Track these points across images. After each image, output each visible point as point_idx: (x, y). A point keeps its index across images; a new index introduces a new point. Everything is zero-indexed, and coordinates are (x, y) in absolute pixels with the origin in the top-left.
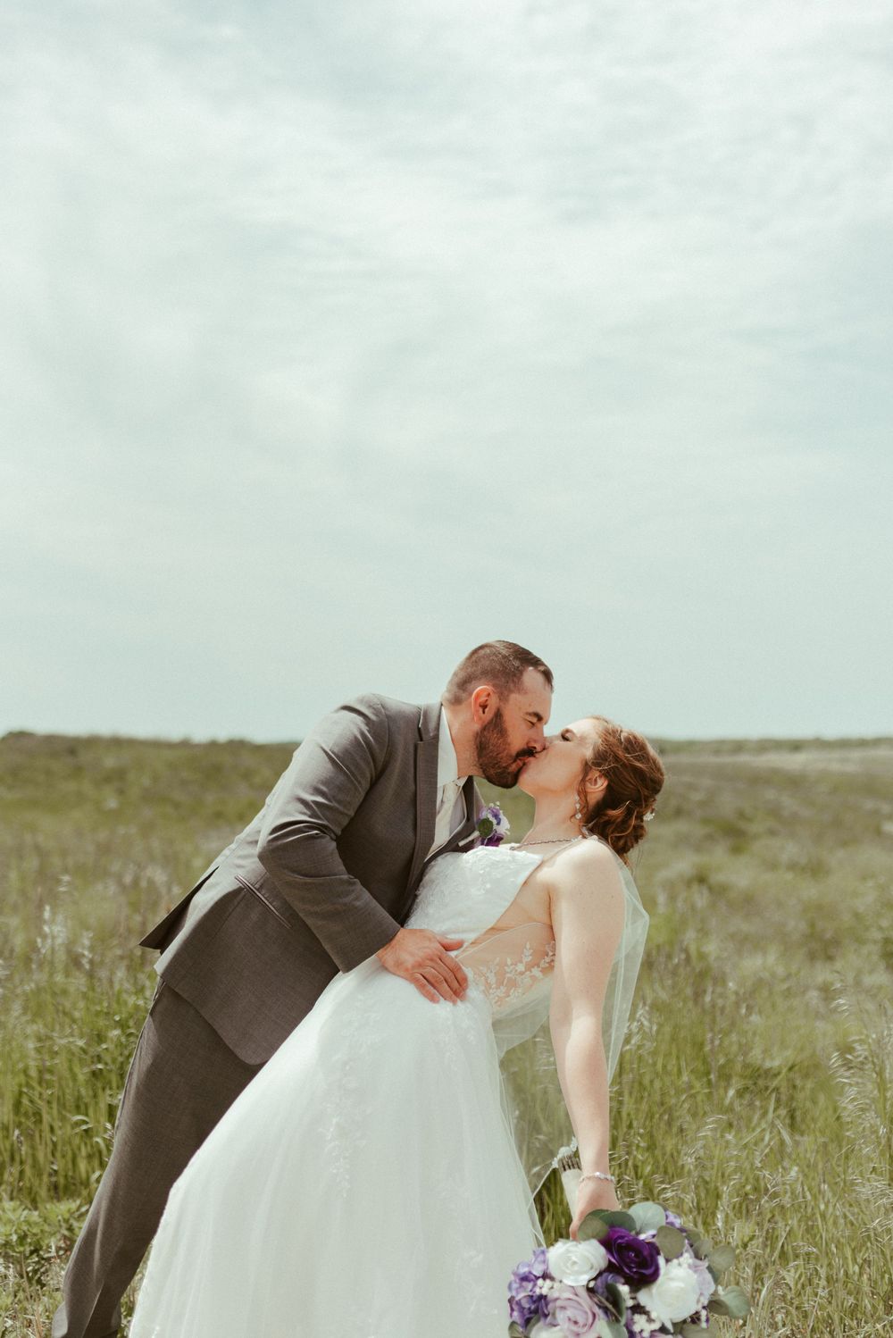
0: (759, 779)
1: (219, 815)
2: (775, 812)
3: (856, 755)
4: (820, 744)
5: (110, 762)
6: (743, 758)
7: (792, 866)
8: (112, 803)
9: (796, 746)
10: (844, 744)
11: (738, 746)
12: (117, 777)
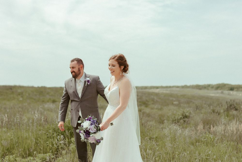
0: (150, 94)
1: (43, 101)
2: (153, 100)
3: (169, 89)
4: (162, 87)
5: (19, 91)
6: (147, 90)
7: (157, 109)
8: (21, 99)
9: (157, 88)
10: (167, 87)
11: (146, 88)
12: (21, 94)
